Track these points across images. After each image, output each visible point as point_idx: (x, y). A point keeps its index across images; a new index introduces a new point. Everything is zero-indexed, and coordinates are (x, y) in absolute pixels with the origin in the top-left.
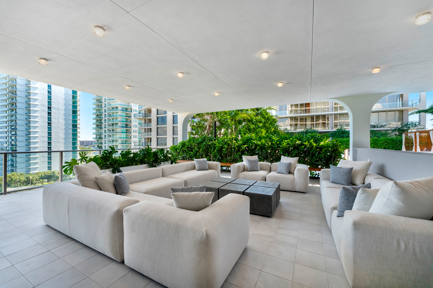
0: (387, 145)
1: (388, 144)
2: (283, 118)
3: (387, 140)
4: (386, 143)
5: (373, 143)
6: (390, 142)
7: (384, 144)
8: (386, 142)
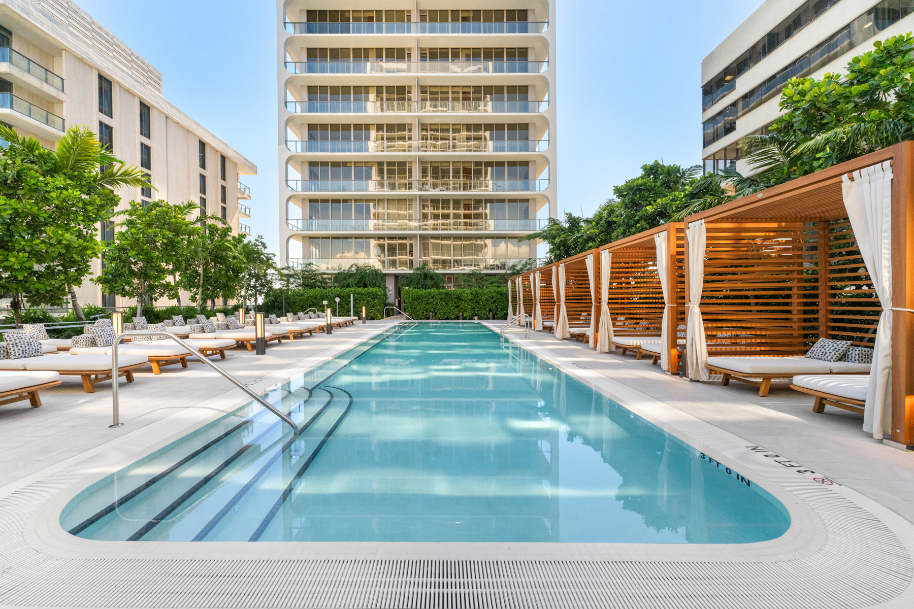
0: (493, 303)
1: (495, 301)
2: (318, 238)
3: (493, 294)
4: (492, 301)
5: (471, 299)
6: (498, 299)
7: (489, 303)
8: (492, 297)
